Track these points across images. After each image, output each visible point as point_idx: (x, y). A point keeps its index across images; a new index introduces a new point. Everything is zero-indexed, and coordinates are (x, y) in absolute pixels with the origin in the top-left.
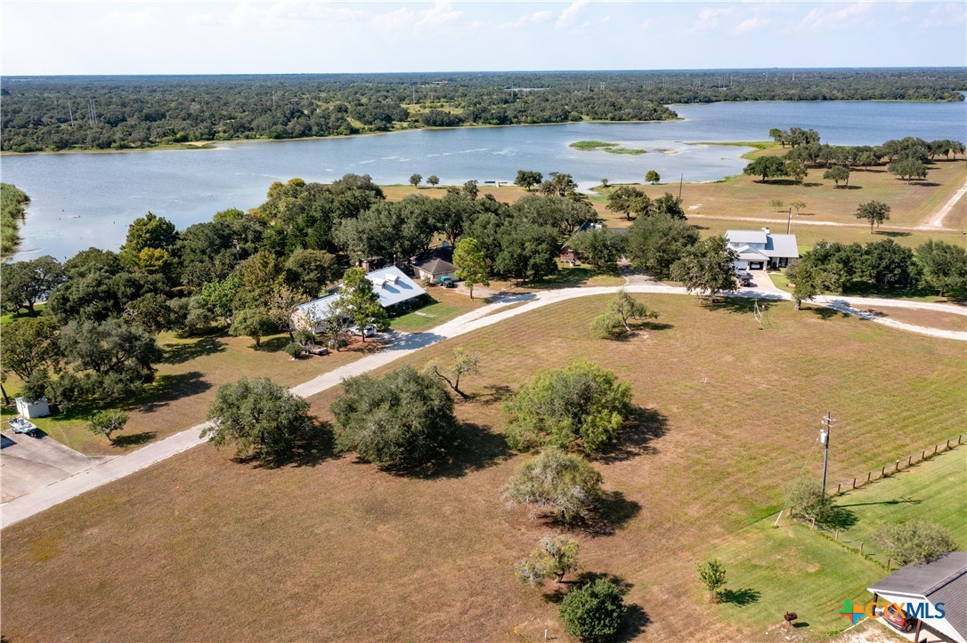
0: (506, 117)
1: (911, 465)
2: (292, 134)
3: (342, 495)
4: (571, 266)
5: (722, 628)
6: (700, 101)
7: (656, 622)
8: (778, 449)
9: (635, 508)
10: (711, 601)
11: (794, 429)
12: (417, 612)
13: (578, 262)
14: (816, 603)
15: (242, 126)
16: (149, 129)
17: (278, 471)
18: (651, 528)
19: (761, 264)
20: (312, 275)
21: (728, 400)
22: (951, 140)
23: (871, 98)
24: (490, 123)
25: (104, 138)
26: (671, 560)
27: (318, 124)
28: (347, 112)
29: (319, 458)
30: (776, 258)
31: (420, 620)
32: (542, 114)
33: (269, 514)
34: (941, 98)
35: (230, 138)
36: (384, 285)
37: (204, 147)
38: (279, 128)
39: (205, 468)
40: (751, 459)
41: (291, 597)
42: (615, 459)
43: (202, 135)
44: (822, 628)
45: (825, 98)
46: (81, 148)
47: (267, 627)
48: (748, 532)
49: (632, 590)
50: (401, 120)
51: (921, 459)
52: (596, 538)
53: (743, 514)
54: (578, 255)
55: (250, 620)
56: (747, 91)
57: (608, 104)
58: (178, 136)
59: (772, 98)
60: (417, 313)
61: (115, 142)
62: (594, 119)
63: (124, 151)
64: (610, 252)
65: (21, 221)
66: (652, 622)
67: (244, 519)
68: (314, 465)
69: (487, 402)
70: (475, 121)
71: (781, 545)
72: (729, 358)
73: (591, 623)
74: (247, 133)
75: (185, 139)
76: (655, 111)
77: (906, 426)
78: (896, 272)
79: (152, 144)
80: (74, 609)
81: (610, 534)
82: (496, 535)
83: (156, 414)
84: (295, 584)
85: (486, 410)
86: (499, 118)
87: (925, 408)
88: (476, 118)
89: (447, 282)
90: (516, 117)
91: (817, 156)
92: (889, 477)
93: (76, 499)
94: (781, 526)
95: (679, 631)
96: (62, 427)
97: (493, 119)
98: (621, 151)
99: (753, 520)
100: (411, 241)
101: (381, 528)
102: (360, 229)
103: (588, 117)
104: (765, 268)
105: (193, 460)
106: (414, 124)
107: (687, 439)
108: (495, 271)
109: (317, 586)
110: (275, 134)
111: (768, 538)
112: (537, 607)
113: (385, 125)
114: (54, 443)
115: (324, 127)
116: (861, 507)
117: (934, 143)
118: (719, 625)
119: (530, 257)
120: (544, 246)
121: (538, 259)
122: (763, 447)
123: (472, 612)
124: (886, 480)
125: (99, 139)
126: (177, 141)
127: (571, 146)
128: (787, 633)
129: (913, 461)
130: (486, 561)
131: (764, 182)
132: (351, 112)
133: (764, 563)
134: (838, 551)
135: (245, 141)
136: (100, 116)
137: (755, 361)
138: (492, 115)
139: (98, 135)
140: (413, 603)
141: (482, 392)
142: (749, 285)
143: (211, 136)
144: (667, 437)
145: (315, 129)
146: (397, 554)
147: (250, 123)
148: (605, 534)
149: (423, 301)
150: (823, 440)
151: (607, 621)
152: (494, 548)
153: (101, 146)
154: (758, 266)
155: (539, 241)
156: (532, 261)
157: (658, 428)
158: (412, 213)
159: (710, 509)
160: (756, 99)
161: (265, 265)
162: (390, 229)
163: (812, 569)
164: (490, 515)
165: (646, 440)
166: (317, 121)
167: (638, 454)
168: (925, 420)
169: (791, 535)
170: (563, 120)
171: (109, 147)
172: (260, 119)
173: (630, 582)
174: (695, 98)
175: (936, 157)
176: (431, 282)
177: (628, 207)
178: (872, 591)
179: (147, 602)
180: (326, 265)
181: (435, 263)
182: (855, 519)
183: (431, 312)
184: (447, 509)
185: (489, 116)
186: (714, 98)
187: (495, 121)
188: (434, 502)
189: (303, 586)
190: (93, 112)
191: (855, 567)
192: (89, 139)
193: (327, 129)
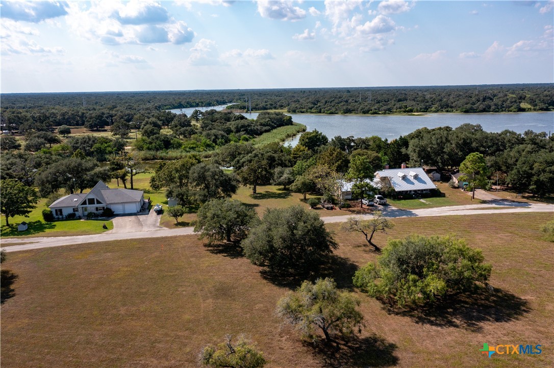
2: (476, 110)
15: (447, 105)
16: (394, 106)
25: (366, 109)
27: (496, 105)
28: (524, 99)
35: (436, 112)
36: (404, 178)
38: (469, 106)
43: (421, 109)
46: (355, 113)
58: (408, 109)
60: (421, 200)
61: (371, 110)
74: (448, 109)
75: (411, 111)
79: (391, 112)
110: (464, 110)
113: (547, 107)
114: (159, 218)
125: (364, 109)
126: (405, 112)
132: (527, 99)
139: (364, 107)
143: (426, 110)
145: (493, 107)
147: (452, 103)
153: (364, 113)
156: (535, 178)
161: (332, 154)
171: (368, 113)
183: (431, 201)
190: (372, 98)
192: (360, 109)
193: (501, 108)
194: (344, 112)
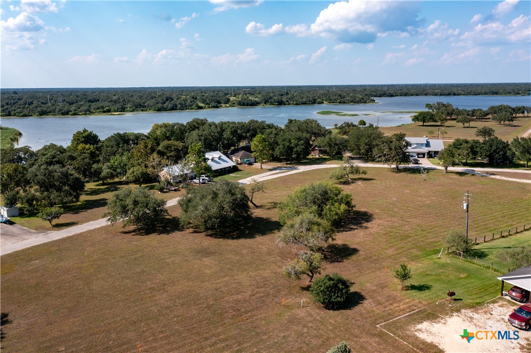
0: (283, 101)
1: (517, 233)
2: (167, 108)
3: (183, 246)
4: (317, 156)
5: (409, 301)
6: (387, 96)
7: (369, 299)
8: (438, 227)
9: (355, 251)
10: (403, 289)
11: (447, 218)
12: (225, 295)
13: (321, 155)
14: (467, 290)
15: (140, 105)
16: (90, 106)
17: (147, 236)
18: (364, 259)
19: (424, 154)
20: (172, 154)
21: (408, 207)
22: (525, 106)
23: (480, 94)
24: (273, 105)
25: (65, 109)
26: (377, 272)
27: (180, 104)
28: (196, 99)
29: (171, 231)
30: (432, 151)
31: (226, 299)
32: (301, 100)
33: (140, 254)
34: (518, 94)
35: (133, 111)
36: (212, 160)
37: (119, 114)
38: (160, 105)
39: (104, 236)
40: (423, 231)
41: (149, 289)
42: (343, 231)
43: (118, 109)
44: (471, 301)
45: (454, 94)
46: (53, 115)
47: (133, 302)
48: (423, 260)
49: (354, 285)
50: (225, 103)
51: (523, 229)
52: (332, 264)
53: (420, 253)
54: (322, 152)
55: (124, 299)
56: (412, 91)
57: (337, 95)
58: (105, 109)
59: (426, 94)
60: (230, 174)
61: (71, 111)
62: (330, 103)
63: (76, 116)
64: (339, 147)
65: (16, 143)
66: (367, 299)
67: (125, 256)
68: (168, 234)
69: (269, 209)
70: (265, 104)
71: (443, 266)
72: (408, 191)
73: (329, 294)
74: (142, 108)
75: (109, 111)
76: (363, 99)
77: (513, 217)
78: (500, 153)
79: (91, 113)
80: (19, 295)
81: (341, 262)
82: (273, 262)
83: (80, 215)
84: (152, 283)
85: (268, 211)
86: (278, 102)
87: (523, 210)
88: (266, 102)
89: (248, 162)
90: (287, 101)
91: (452, 114)
92: (505, 237)
93: (28, 249)
94: (443, 258)
95: (384, 303)
96: (25, 220)
97: (275, 102)
98: (345, 115)
99: (425, 255)
100: (228, 141)
101: (205, 259)
102: (200, 134)
103: (326, 102)
104: (426, 157)
105: (98, 232)
106: (233, 105)
107: (384, 223)
108: (275, 156)
109: (165, 284)
110: (157, 109)
111: (435, 263)
112: (297, 293)
113: (217, 105)
114: (19, 226)
115: (184, 105)
116: (490, 249)
117: (517, 107)
118: (407, 300)
119: (294, 147)
120: (302, 142)
121: (299, 149)
122: (430, 226)
123: (258, 295)
124: (504, 239)
125: (62, 110)
126: (104, 112)
127: (318, 113)
128: (450, 303)
129: (518, 231)
130: (267, 273)
131: (423, 126)
132: (199, 99)
133: (433, 273)
134: (477, 268)
135: (141, 112)
136: (64, 101)
137: (422, 192)
138: (274, 100)
139: (62, 108)
140: (221, 291)
141: (266, 205)
142: (417, 163)
143: (123, 110)
144: (373, 222)
145: (179, 106)
146: (214, 270)
147: (144, 103)
148: (337, 261)
149: (234, 169)
150: (465, 208)
151: (339, 294)
152: (271, 268)
153: (63, 114)
154: (422, 156)
155: (299, 139)
156: (295, 150)
157: (367, 218)
158: (228, 126)
159: (400, 251)
160: (417, 95)
161: (146, 147)
162: (216, 134)
163: (462, 276)
164: (269, 254)
165: (361, 223)
166: (180, 102)
167: (356, 229)
168: (524, 215)
169: (449, 261)
170: (313, 103)
171: (68, 114)
172: (149, 101)
173: (353, 282)
174: (384, 94)
175: (518, 115)
176: (239, 162)
177: (349, 132)
178: (500, 279)
179: (63, 292)
180: (180, 148)
181: (241, 153)
182: (487, 255)
183: (238, 174)
184: (244, 251)
185: (273, 101)
186: (394, 95)
187: (276, 104)
188: (237, 248)
189: (157, 284)
190: (61, 99)
191: (489, 275)
192: (57, 110)
193: (185, 107)
194: (40, 114)
